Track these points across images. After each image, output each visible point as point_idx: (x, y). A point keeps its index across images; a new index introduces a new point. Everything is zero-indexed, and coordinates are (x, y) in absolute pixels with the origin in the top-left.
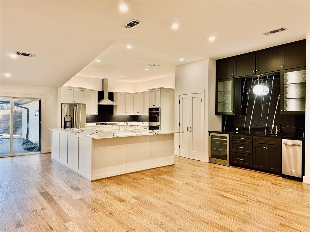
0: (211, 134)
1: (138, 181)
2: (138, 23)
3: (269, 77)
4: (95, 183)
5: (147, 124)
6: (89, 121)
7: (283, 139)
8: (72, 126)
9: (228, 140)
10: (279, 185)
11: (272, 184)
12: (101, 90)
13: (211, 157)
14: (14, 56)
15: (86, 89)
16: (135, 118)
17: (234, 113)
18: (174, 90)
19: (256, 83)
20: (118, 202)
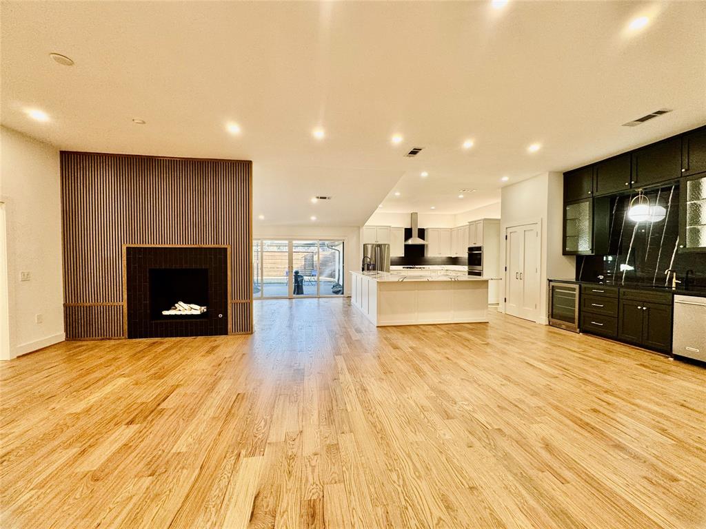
0: (552, 284)
1: (427, 334)
2: (420, 150)
3: (663, 190)
4: (380, 329)
5: (466, 268)
6: (393, 263)
7: (675, 296)
8: (374, 269)
9: (577, 293)
10: (667, 372)
11: (641, 365)
12: (409, 227)
13: (550, 318)
14: (314, 200)
15: (390, 227)
16: (454, 261)
17: (592, 253)
18: (499, 220)
19: (637, 202)
20: (392, 349)
